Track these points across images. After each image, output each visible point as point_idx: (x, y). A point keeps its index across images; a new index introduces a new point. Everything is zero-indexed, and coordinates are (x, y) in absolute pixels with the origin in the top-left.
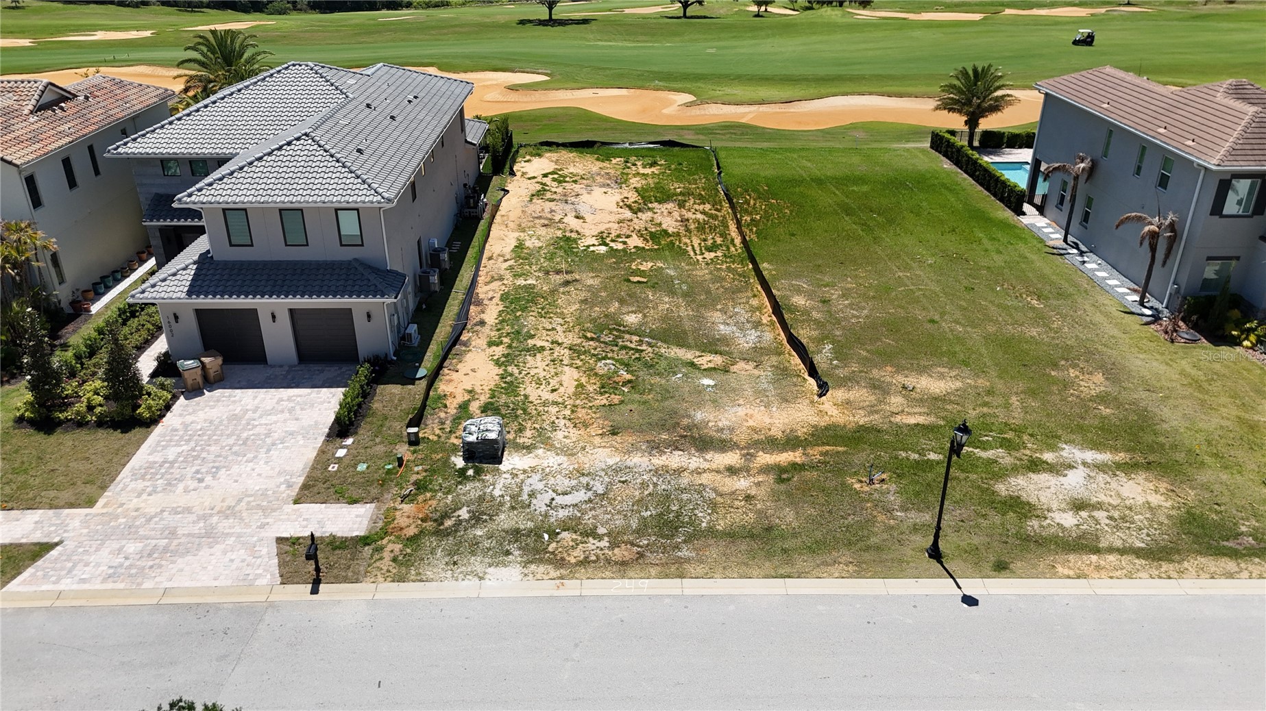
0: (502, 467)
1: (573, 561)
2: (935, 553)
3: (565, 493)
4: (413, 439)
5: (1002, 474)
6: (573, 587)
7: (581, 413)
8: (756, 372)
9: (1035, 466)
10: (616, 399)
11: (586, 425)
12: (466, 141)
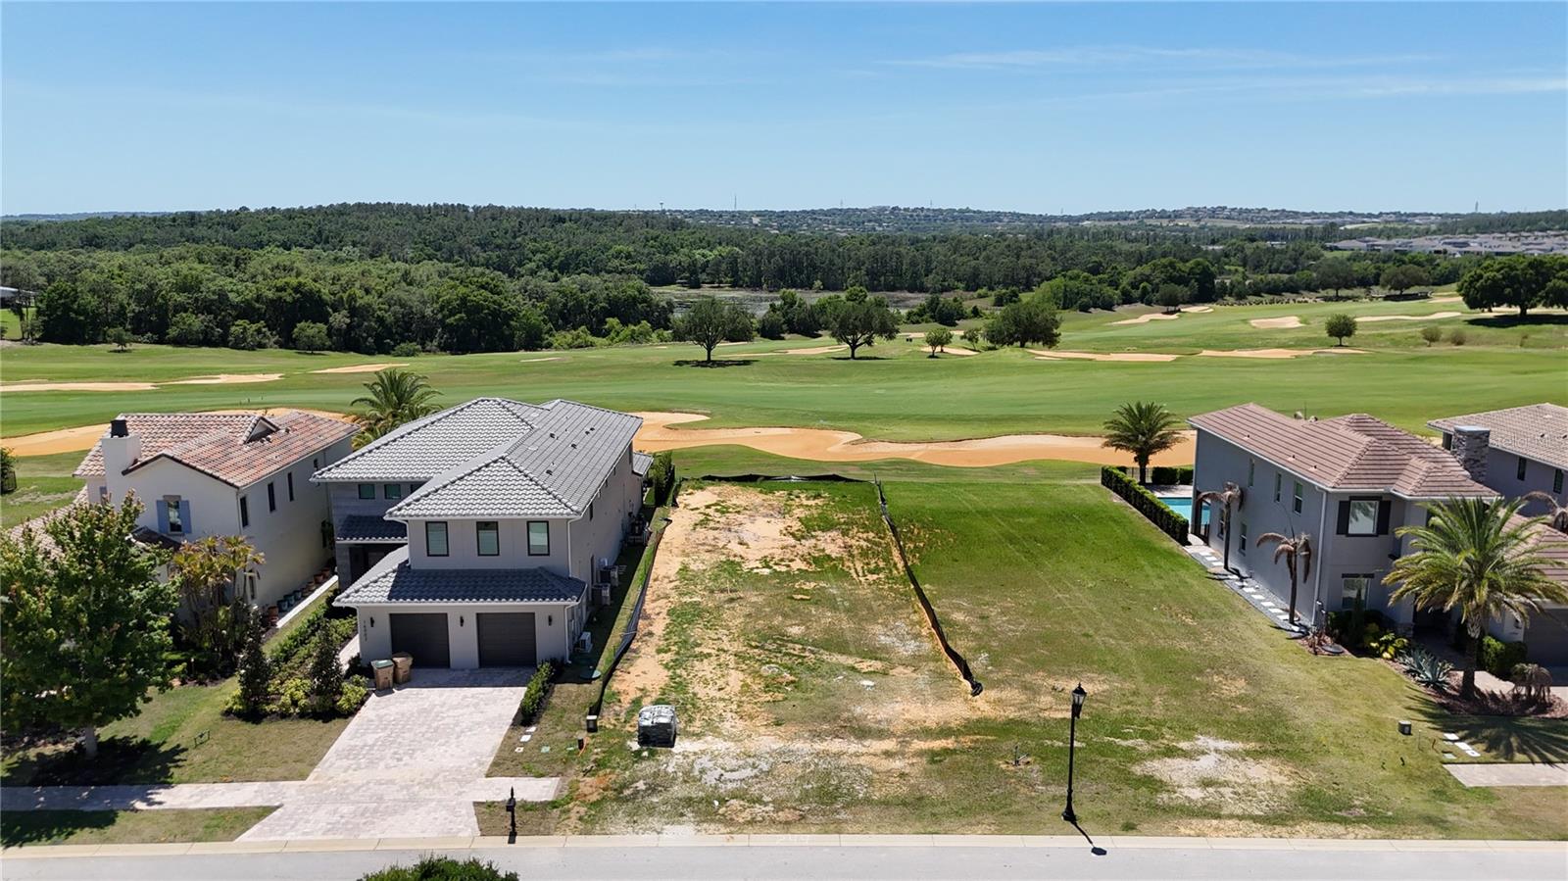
0: (673, 750)
1: (741, 820)
2: (1070, 816)
3: (732, 771)
4: (591, 726)
5: (1141, 758)
6: (740, 840)
7: (747, 707)
8: (914, 675)
9: (1170, 752)
10: (780, 696)
11: (751, 717)
12: (633, 472)
